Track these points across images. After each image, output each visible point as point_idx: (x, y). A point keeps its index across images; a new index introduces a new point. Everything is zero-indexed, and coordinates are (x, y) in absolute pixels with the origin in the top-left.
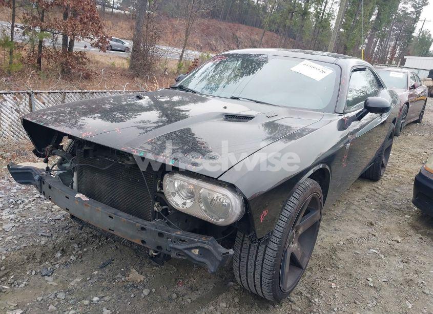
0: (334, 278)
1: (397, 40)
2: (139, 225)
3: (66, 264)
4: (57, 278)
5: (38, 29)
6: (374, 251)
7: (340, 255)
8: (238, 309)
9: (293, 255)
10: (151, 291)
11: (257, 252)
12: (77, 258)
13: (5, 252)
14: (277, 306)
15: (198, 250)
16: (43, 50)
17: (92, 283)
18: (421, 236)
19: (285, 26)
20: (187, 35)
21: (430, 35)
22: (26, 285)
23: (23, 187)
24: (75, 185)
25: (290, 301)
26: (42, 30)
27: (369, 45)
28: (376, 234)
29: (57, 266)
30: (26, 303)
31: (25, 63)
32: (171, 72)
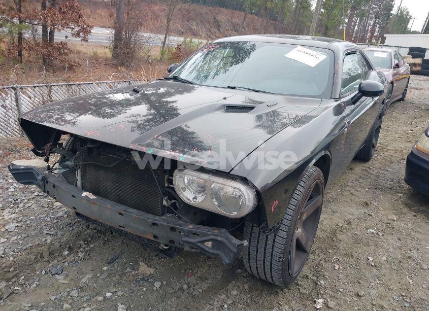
0: (336, 260)
1: (376, 18)
2: (151, 220)
3: (74, 262)
4: (67, 276)
5: (16, 21)
6: (372, 231)
7: (340, 237)
8: (249, 296)
9: (298, 241)
10: (162, 283)
11: (267, 240)
12: (85, 255)
13: (12, 253)
14: (285, 290)
15: (211, 243)
16: (22, 42)
17: (103, 279)
18: (415, 214)
19: (266, 8)
20: (168, 22)
21: (408, 12)
22: (37, 285)
23: (21, 186)
24: (79, 183)
25: (297, 285)
26: (21, 22)
27: (349, 24)
28: (372, 214)
29: (66, 264)
30: (40, 303)
31: (5, 56)
32: (155, 59)
